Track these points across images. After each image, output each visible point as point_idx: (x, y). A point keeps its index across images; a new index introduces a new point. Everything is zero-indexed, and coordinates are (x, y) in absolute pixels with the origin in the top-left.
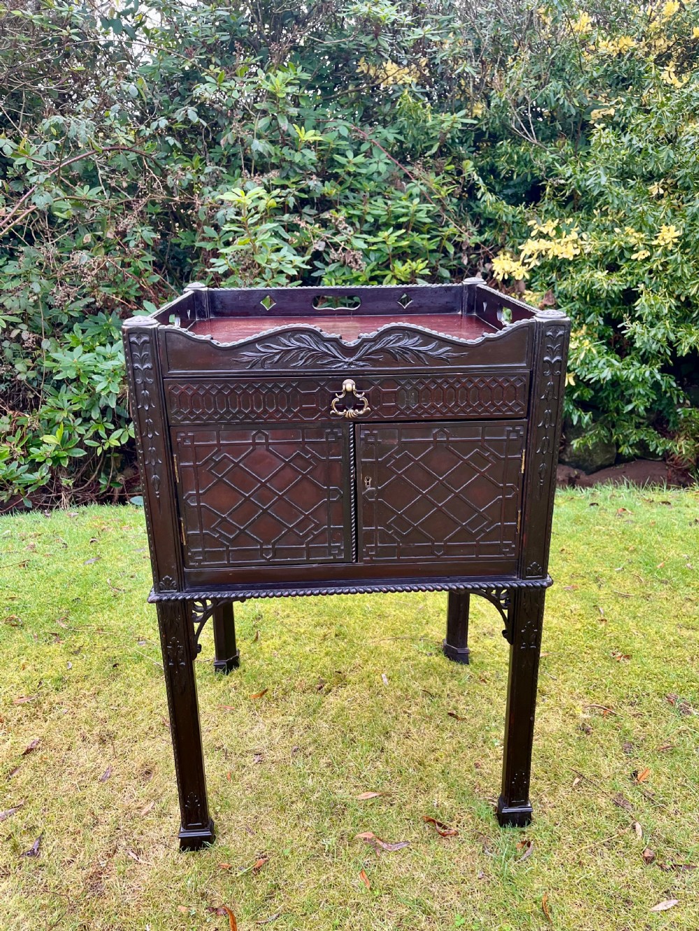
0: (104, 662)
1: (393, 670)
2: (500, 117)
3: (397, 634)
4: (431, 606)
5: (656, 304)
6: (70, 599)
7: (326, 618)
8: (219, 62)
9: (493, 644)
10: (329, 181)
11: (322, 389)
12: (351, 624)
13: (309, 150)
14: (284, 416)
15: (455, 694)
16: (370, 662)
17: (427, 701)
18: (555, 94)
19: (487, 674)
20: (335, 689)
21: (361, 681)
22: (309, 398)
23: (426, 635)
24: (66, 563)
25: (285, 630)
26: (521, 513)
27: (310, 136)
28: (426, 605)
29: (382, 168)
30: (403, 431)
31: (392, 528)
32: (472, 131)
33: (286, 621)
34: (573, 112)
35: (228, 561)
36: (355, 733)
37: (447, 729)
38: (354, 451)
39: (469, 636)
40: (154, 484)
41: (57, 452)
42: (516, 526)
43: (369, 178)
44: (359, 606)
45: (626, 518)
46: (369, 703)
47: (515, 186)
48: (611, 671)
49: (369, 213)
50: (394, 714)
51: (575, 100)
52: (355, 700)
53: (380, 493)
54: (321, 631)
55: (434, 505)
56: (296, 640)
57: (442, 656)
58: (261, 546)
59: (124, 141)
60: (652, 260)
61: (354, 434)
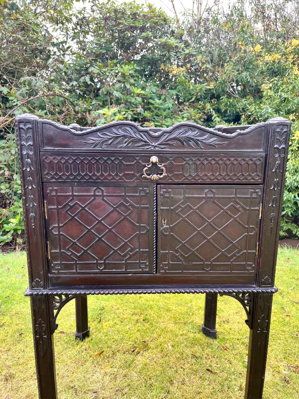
0: (15, 332)
1: (174, 341)
2: (222, 87)
3: (176, 320)
4: (194, 305)
5: (296, 164)
6: (4, 296)
7: (139, 310)
8: (101, 61)
9: (229, 328)
10: (147, 111)
11: (138, 162)
12: (152, 314)
13: (138, 97)
14: (113, 178)
15: (210, 357)
16: (162, 336)
17: (194, 361)
18: (246, 77)
19: (228, 345)
20: (142, 352)
21: (157, 347)
22: (129, 167)
23: (192, 321)
24: (7, 278)
25: (116, 316)
26: (259, 244)
27: (139, 91)
28: (192, 305)
29: (170, 105)
30: (187, 190)
31: (179, 252)
32: (209, 93)
33: (117, 311)
34: (254, 84)
35: (76, 270)
36: (153, 381)
37: (206, 379)
38: (157, 202)
39: (216, 322)
40: (31, 219)
41: (16, 227)
42: (255, 253)
43: (164, 110)
44: (156, 304)
45: (291, 263)
46: (161, 361)
47: (228, 116)
48: (297, 345)
49: (164, 124)
50: (175, 369)
51: (254, 80)
52: (153, 359)
53: (172, 229)
54: (135, 318)
55: (205, 238)
56: (122, 322)
57: (201, 333)
58: (97, 261)
59: (58, 92)
60: (292, 145)
61: (157, 191)
